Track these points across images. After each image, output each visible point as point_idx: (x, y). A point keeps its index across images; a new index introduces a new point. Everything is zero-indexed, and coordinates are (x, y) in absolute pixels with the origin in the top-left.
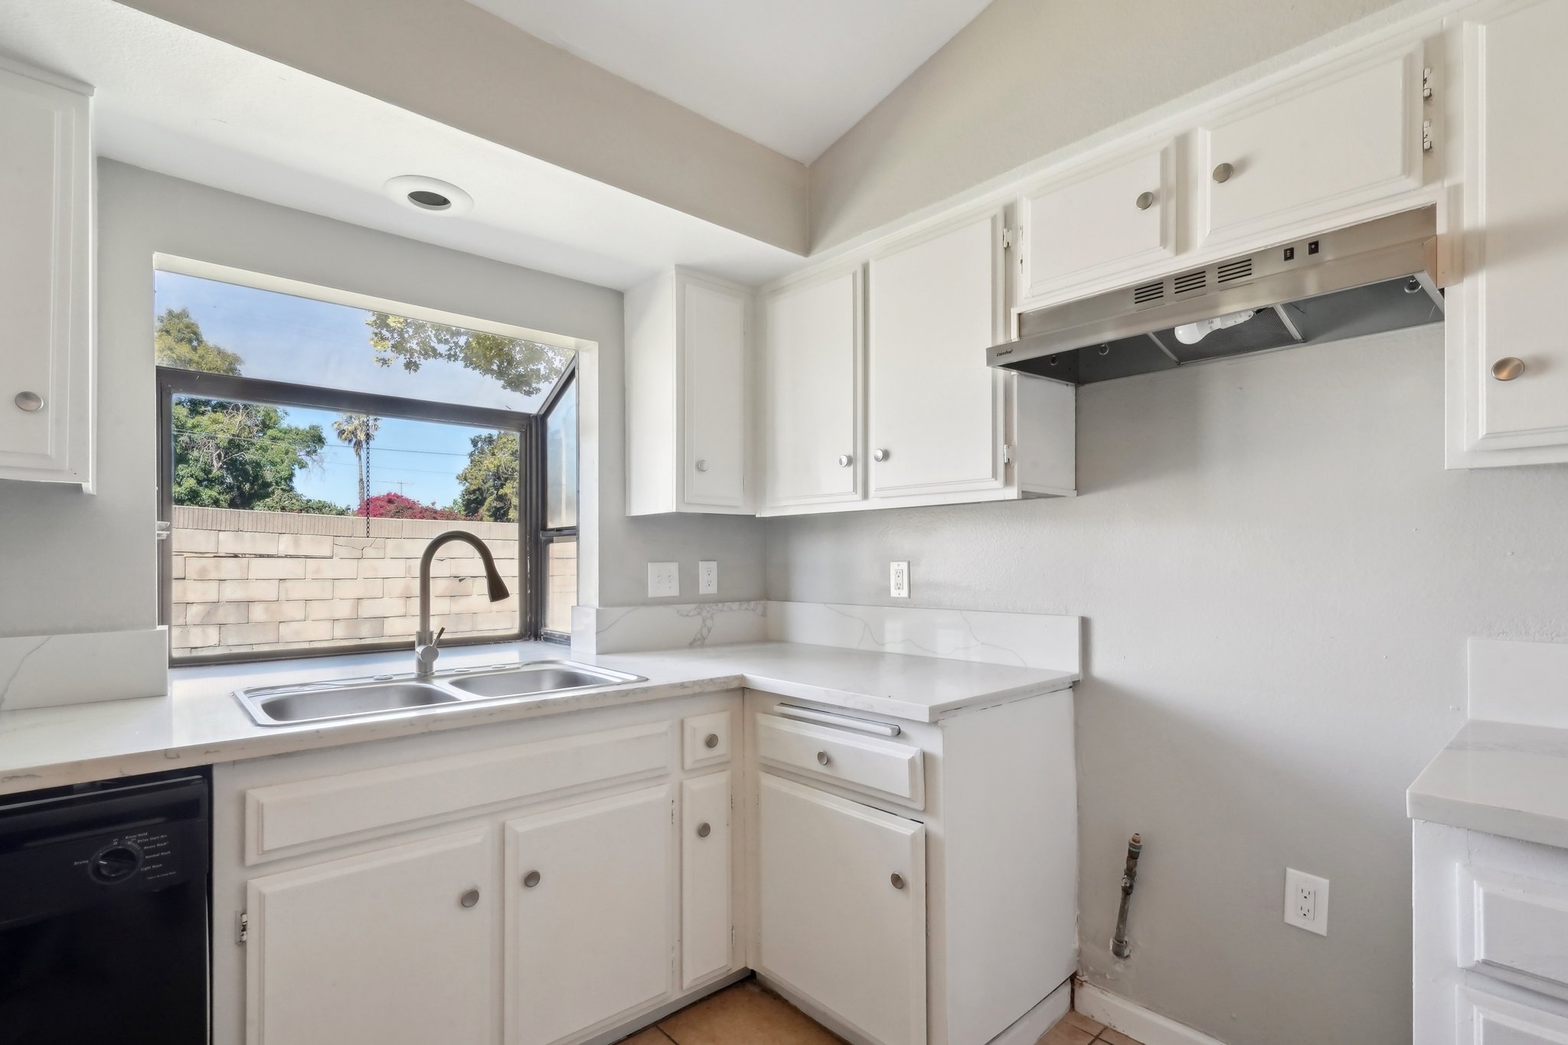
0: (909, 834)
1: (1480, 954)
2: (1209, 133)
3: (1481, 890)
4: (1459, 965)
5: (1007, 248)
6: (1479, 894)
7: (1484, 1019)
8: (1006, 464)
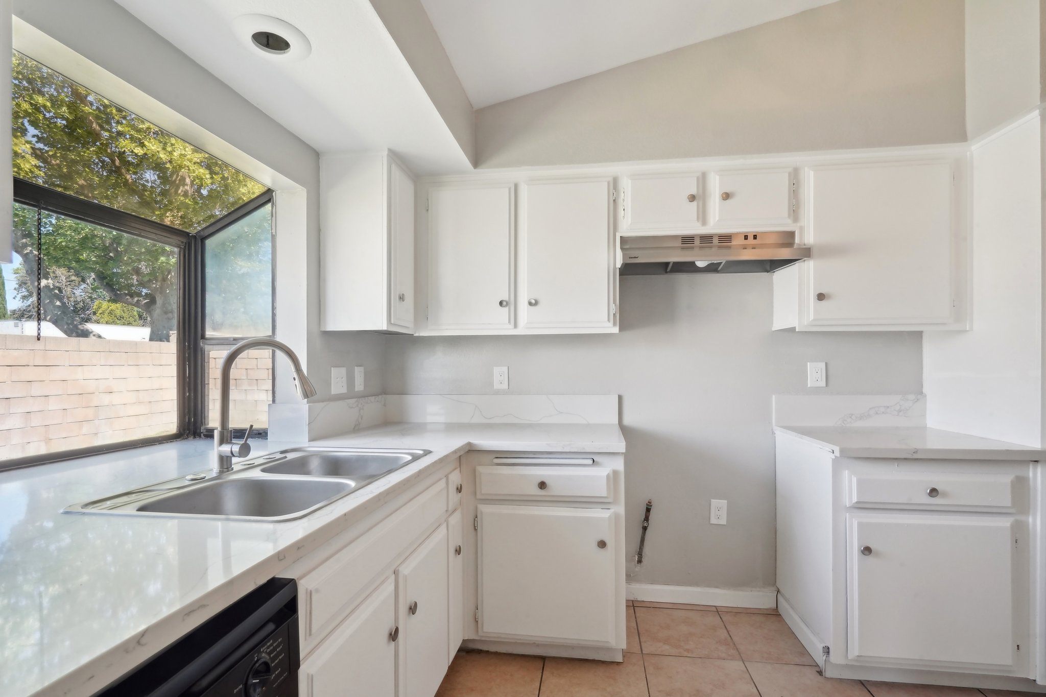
0: (607, 516)
1: (855, 500)
2: (717, 177)
3: (855, 478)
4: (848, 506)
5: (614, 200)
6: (854, 480)
7: (858, 522)
8: (614, 314)
